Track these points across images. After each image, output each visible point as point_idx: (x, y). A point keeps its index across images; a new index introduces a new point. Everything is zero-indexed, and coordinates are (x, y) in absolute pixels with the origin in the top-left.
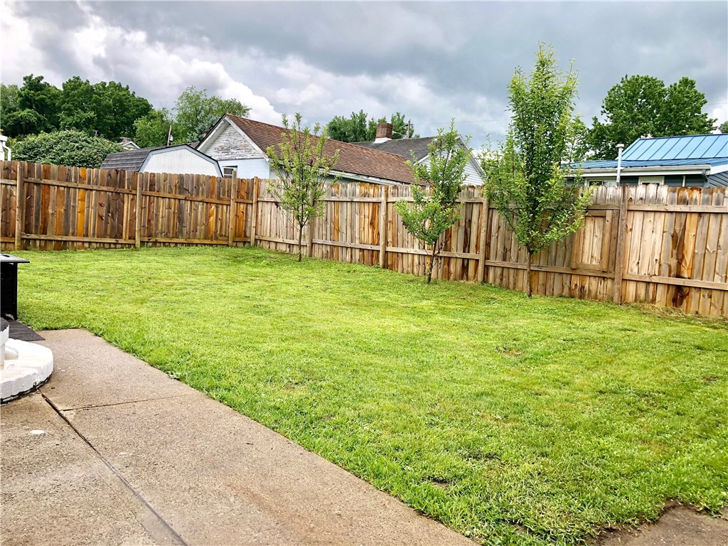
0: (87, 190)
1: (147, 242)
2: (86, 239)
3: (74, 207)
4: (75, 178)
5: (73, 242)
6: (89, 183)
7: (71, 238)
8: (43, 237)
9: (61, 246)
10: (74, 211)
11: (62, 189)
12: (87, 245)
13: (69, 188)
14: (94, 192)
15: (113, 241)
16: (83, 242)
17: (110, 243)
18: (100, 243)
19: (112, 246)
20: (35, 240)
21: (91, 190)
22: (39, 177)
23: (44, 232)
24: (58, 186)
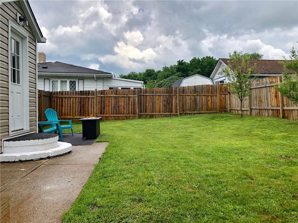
0: (159, 96)
1: (183, 113)
2: (160, 114)
3: (155, 102)
4: (155, 92)
5: (155, 115)
6: (160, 93)
7: (155, 113)
8: (145, 114)
9: (152, 116)
10: (155, 104)
11: (151, 96)
12: (160, 116)
13: (153, 96)
14: (162, 96)
15: (169, 114)
16: (159, 115)
17: (168, 115)
18: (165, 115)
19: (169, 116)
20: (143, 115)
21: (161, 96)
22: (144, 93)
23: (146, 112)
24: (150, 96)
